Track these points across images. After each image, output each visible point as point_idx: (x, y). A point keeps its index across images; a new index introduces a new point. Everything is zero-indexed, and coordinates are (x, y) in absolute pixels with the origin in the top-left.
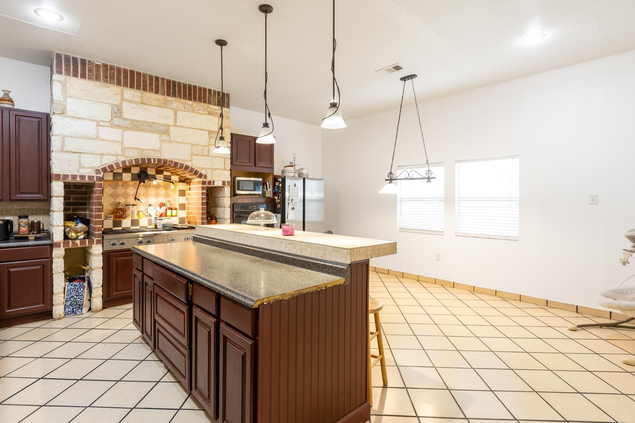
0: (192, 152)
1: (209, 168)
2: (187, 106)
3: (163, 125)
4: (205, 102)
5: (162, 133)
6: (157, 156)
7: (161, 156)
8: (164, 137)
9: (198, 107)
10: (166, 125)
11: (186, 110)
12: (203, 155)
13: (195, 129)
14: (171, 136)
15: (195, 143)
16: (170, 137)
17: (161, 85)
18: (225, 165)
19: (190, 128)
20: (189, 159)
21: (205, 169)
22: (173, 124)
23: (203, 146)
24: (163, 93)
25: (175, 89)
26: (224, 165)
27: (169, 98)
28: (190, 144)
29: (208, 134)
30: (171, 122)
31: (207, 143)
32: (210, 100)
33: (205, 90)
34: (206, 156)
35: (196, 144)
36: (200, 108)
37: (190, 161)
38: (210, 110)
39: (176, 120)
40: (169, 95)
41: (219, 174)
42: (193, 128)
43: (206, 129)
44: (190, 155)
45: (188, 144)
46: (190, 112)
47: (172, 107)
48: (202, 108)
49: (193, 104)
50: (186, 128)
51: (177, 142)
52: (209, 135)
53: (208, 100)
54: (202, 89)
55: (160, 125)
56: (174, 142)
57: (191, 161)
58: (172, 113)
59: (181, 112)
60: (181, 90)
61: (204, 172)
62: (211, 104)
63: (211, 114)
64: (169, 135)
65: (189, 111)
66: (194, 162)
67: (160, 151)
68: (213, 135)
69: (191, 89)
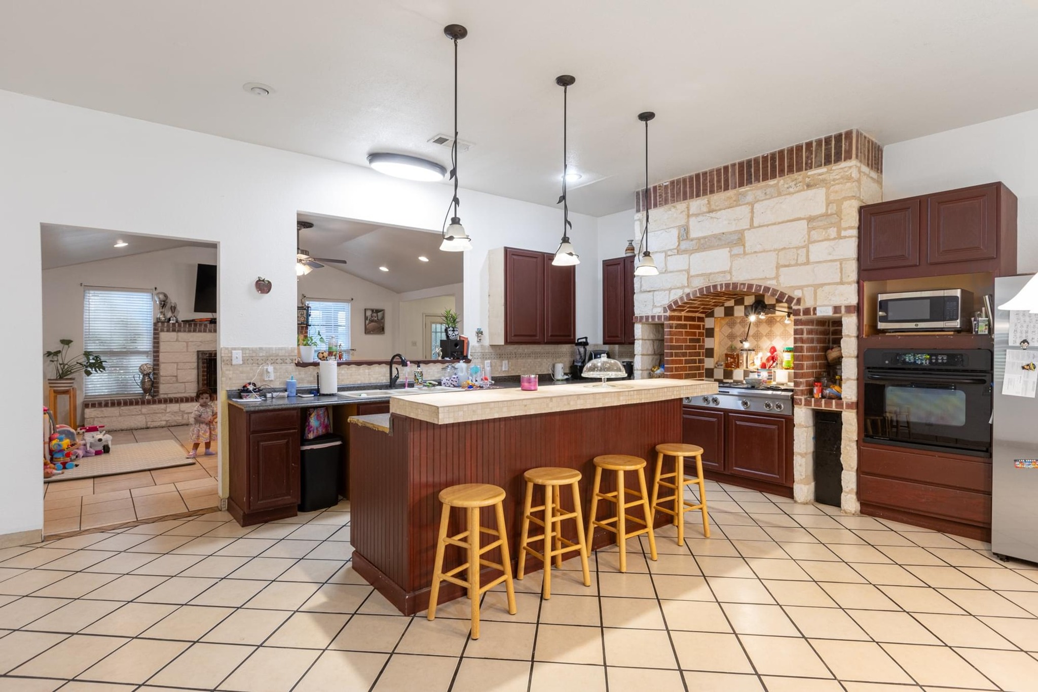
0: (778, 263)
1: (808, 286)
2: (768, 191)
3: (735, 232)
4: (799, 169)
5: (734, 245)
6: (727, 279)
7: (731, 278)
8: (737, 250)
9: (787, 184)
10: (740, 230)
11: (768, 197)
12: (797, 264)
13: (783, 222)
14: (746, 245)
15: (782, 247)
16: (744, 247)
17: (731, 176)
18: (842, 274)
19: (774, 224)
20: (773, 275)
21: (801, 288)
22: (749, 227)
23: (797, 248)
24: (734, 186)
25: (751, 172)
26: (840, 274)
27: (742, 189)
28: (775, 250)
29: (806, 223)
30: (745, 224)
31: (805, 241)
32: (810, 161)
33: (799, 148)
34: (804, 264)
35: (784, 249)
36: (790, 184)
37: (775, 277)
38: (810, 179)
39: (753, 219)
40: (741, 185)
41: (830, 293)
42: (779, 223)
43: (802, 217)
44: (775, 269)
45: (771, 251)
46: (775, 197)
47: (746, 202)
48: (794, 183)
49: (778, 182)
50: (768, 225)
51: (755, 252)
52: (808, 226)
53: (806, 164)
54: (793, 150)
55: (731, 233)
56: (751, 253)
57: (777, 277)
58: (746, 209)
59: (761, 203)
60: (760, 168)
61: (797, 294)
62: (811, 168)
63: (811, 186)
64: (744, 245)
65: (772, 197)
66: (782, 279)
67: (730, 272)
68: (814, 224)
69: (776, 158)
